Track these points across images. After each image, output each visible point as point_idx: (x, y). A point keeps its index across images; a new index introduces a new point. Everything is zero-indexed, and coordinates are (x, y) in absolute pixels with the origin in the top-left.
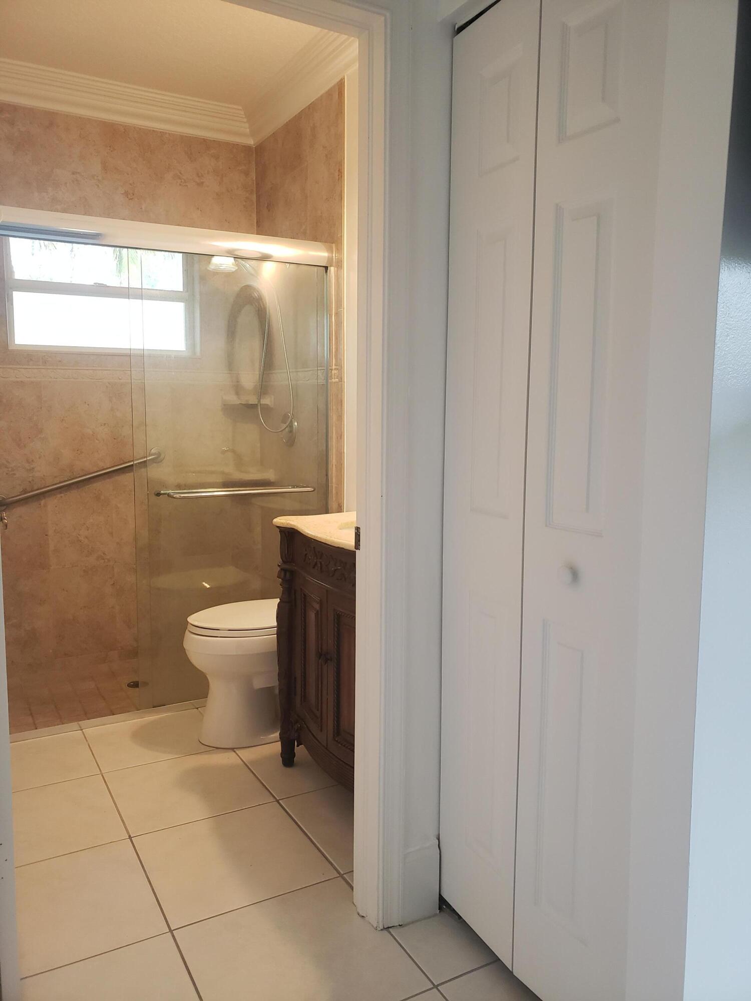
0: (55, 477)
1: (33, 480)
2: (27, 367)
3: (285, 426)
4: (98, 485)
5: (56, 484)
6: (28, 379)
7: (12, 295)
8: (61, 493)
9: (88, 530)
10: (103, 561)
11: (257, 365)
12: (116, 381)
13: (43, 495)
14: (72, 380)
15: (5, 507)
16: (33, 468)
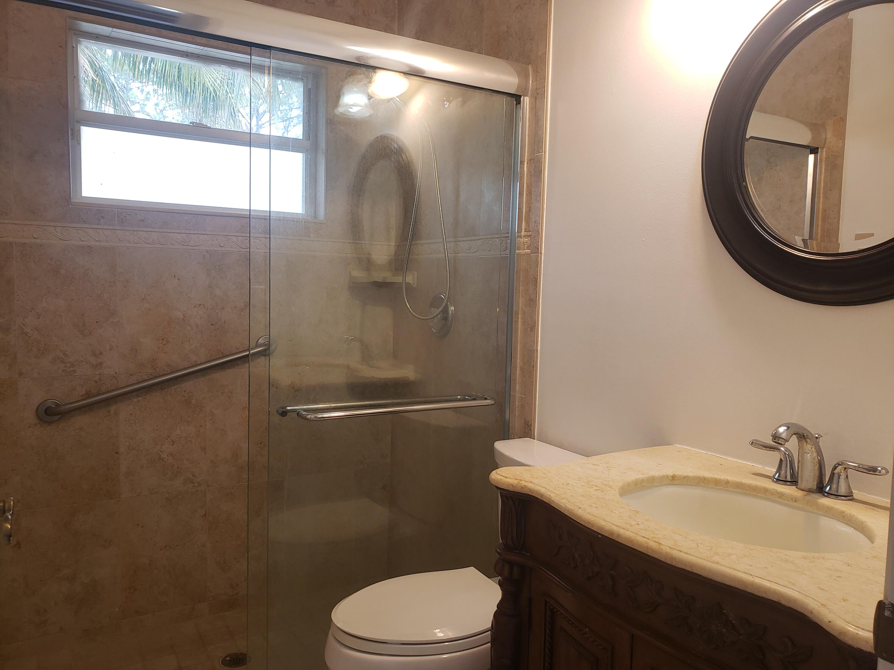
0: (131, 375)
1: (100, 379)
2: (96, 226)
3: (438, 311)
4: (188, 385)
5: (133, 385)
6: (98, 244)
7: (79, 131)
8: (138, 396)
9: (173, 445)
10: (193, 485)
11: (393, 233)
12: (215, 249)
13: (115, 399)
14: (157, 246)
15: (60, 416)
16: (101, 364)
